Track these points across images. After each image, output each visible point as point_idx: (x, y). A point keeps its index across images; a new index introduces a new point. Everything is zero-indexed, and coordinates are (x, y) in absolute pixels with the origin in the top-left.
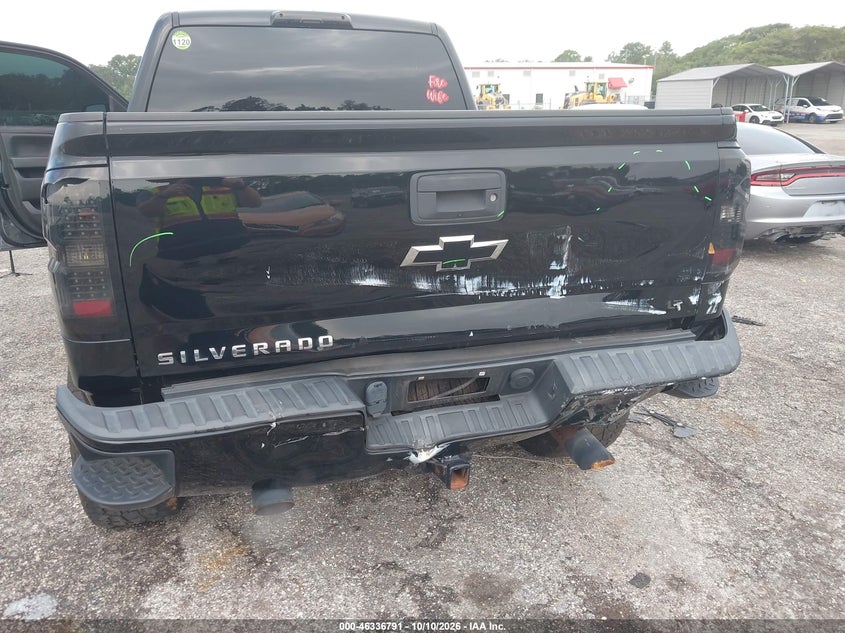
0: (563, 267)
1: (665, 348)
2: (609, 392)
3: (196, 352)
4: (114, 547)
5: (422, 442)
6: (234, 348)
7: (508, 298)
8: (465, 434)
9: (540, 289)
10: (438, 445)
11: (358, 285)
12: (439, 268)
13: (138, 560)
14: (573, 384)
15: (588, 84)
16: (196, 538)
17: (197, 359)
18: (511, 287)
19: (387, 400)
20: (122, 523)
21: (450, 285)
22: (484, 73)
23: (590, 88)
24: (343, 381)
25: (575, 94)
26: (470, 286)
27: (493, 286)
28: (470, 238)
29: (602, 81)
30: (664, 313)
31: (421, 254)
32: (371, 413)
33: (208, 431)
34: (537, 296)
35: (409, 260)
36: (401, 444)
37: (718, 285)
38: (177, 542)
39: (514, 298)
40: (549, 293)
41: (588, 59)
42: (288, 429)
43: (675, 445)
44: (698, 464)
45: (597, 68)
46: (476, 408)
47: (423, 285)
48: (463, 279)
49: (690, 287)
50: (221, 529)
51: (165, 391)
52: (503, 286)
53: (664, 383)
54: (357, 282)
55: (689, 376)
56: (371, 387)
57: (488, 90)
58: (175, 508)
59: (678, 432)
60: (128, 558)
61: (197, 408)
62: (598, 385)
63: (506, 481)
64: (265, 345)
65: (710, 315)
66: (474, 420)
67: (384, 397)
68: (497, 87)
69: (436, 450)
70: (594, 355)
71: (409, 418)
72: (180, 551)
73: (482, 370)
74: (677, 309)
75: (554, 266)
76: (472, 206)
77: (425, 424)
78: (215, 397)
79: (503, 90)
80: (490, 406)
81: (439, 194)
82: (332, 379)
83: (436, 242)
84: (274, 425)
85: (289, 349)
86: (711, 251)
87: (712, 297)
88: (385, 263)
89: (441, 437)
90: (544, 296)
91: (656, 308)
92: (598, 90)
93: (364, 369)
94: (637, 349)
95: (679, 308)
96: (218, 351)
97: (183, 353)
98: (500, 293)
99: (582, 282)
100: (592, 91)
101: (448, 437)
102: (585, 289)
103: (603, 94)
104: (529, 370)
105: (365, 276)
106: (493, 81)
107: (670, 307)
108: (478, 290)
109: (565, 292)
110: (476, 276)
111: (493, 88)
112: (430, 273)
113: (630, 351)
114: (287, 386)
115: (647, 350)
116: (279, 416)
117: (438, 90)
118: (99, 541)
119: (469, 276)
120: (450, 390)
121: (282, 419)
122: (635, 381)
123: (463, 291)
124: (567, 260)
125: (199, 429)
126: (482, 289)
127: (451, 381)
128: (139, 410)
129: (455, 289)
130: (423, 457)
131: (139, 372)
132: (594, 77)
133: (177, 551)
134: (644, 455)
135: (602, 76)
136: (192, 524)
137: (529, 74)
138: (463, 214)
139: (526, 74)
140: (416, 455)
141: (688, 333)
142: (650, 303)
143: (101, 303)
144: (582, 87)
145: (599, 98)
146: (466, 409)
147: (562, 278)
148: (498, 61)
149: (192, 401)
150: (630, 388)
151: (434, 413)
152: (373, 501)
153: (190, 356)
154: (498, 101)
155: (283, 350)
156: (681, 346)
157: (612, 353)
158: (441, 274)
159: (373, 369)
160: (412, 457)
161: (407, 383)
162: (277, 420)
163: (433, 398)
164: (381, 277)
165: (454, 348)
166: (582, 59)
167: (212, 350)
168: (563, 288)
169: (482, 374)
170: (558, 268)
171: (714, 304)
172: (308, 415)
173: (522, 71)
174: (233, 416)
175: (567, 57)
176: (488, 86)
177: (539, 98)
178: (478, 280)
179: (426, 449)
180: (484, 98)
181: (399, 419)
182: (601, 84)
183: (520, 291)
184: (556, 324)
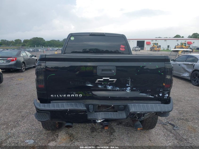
0: (130, 85)
1: (153, 105)
2: (138, 112)
3: (57, 95)
4: (46, 133)
5: (99, 118)
6: (64, 95)
7: (118, 90)
8: (108, 118)
9: (125, 89)
10: (102, 119)
11: (87, 86)
12: (103, 84)
13: (50, 136)
14: (130, 110)
15: (181, 43)
16: (61, 134)
17: (57, 97)
18: (118, 89)
19: (93, 109)
20: (48, 129)
21: (105, 87)
22: (155, 40)
23: (182, 44)
24: (84, 104)
25: (177, 46)
26: (110, 88)
27: (114, 88)
28: (109, 78)
29: (185, 42)
30: (153, 97)
31: (99, 80)
32: (90, 111)
33: (56, 109)
34: (124, 91)
35: (97, 82)
36: (95, 118)
37: (167, 92)
38: (58, 134)
39: (119, 91)
40: (127, 91)
41: (183, 37)
42: (71, 111)
43: (173, 131)
44: (177, 136)
45: (184, 39)
46: (112, 113)
47: (100, 87)
48: (108, 86)
49: (160, 92)
50: (66, 133)
51: (51, 102)
52: (117, 88)
53: (151, 112)
54: (87, 85)
55: (158, 111)
56: (90, 106)
57: (155, 44)
58: (58, 127)
59: (175, 128)
60: (48, 136)
61: (56, 105)
62: (136, 111)
63: (129, 133)
64: (70, 95)
65: (165, 98)
66: (111, 115)
67: (92, 108)
68: (157, 44)
69: (102, 120)
70: (137, 104)
71: (98, 113)
72: (58, 136)
73: (113, 105)
74: (156, 96)
75: (127, 85)
76: (109, 72)
77: (101, 114)
78: (60, 104)
79: (159, 44)
80: (115, 113)
81: (102, 70)
82: (82, 103)
83: (102, 79)
84: (69, 110)
85: (74, 96)
86: (164, 85)
87: (165, 95)
88: (93, 82)
89: (103, 118)
90: (126, 91)
91: (151, 96)
92: (184, 45)
93: (88, 102)
94: (147, 104)
95: (157, 96)
96: (61, 96)
97: (55, 95)
98: (116, 89)
99: (134, 89)
100: (182, 45)
101: (105, 118)
102: (134, 90)
103: (185, 46)
104: (122, 106)
105: (89, 84)
106: (156, 42)
107: (155, 96)
108: (111, 88)
109: (130, 91)
110: (111, 86)
111: (156, 44)
112: (101, 84)
113: (145, 105)
114: (73, 103)
115: (149, 105)
116: (70, 108)
117: (123, 48)
118: (44, 132)
119: (109, 85)
120: (107, 108)
121: (70, 109)
122: (144, 111)
123: (108, 89)
124: (130, 84)
125: (55, 109)
126: (112, 88)
127: (107, 106)
128: (46, 104)
129: (106, 88)
130: (99, 121)
131: (48, 98)
132: (183, 42)
133: (57, 136)
134: (164, 132)
135: (185, 41)
136: (61, 131)
137: (166, 41)
138: (107, 74)
139: (165, 41)
140: (98, 121)
141: (160, 102)
142: (150, 95)
143: (42, 85)
144: (180, 44)
145: (184, 47)
146: (110, 113)
147: (129, 88)
148: (159, 38)
149: (55, 104)
150: (143, 112)
151: (103, 113)
152: (98, 133)
153: (56, 96)
154: (157, 47)
155: (73, 96)
156: (157, 105)
157: (141, 104)
158: (103, 85)
159: (90, 102)
160: (97, 121)
161: (97, 106)
162: (69, 109)
163: (104, 110)
164: (92, 85)
165: (107, 100)
166: (181, 37)
167: (60, 95)
168: (130, 90)
169: (113, 106)
170: (128, 86)
171: (166, 96)
172: (75, 109)
173: (164, 40)
174: (61, 107)
175: (177, 36)
176: (155, 43)
177: (168, 46)
178: (111, 87)
179: (100, 120)
180: (154, 46)
181: (96, 113)
182: (185, 43)
183: (120, 90)
184: (128, 97)
